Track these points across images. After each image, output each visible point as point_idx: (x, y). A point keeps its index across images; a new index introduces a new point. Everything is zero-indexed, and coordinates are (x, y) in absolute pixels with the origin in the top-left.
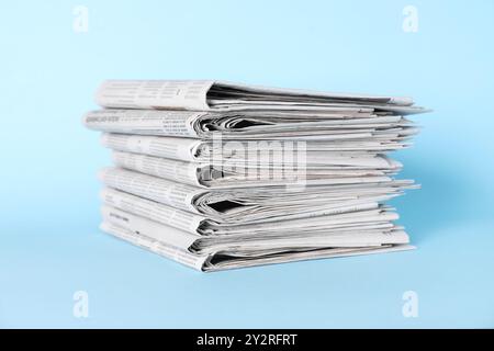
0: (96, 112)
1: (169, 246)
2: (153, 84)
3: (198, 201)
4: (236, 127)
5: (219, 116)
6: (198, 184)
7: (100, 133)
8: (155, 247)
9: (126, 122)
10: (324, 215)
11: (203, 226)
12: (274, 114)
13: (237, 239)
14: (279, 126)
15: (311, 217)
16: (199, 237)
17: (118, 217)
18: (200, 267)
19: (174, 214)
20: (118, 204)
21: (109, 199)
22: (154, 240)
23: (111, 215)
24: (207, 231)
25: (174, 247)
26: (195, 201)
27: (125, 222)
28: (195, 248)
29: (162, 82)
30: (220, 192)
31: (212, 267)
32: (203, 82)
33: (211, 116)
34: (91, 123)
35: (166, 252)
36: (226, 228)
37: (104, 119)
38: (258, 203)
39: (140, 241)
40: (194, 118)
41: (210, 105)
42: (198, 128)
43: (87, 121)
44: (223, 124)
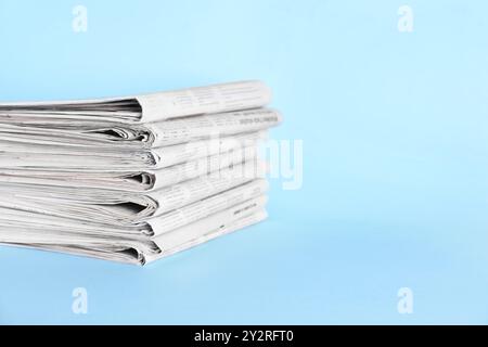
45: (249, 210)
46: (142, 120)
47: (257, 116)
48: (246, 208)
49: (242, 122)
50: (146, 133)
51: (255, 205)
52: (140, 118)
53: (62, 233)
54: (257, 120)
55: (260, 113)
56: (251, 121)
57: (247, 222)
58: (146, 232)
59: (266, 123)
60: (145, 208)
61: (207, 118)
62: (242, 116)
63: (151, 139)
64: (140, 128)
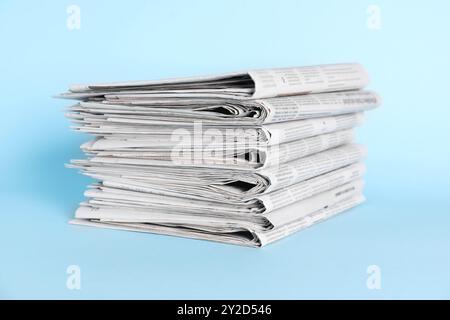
45: (349, 194)
46: (255, 96)
47: (358, 97)
48: (347, 191)
49: (345, 102)
50: (258, 109)
51: (353, 188)
52: (252, 93)
53: (169, 211)
54: (358, 101)
55: (360, 94)
56: (353, 101)
57: (348, 205)
58: (256, 209)
59: (366, 104)
60: (254, 185)
61: (313, 96)
62: (343, 96)
63: (263, 115)
64: (251, 104)
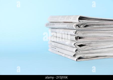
0: (48, 23)
1: (67, 55)
2: (64, 17)
3: (75, 44)
4: (85, 27)
5: (81, 24)
6: (75, 40)
7: (48, 28)
8: (63, 55)
9: (56, 26)
10: (105, 48)
11: (76, 50)
12: (94, 24)
13: (84, 54)
14: (95, 26)
15: (102, 48)
16: (76, 53)
17: (53, 48)
18: (76, 60)
19: (69, 47)
20: (53, 45)
21: (51, 44)
22: (63, 53)
23: (51, 47)
24: (77, 52)
25: (68, 55)
26: (74, 44)
27: (55, 49)
28: (74, 56)
29: (66, 16)
30: (80, 42)
31: (78, 60)
32: (77, 16)
33: (79, 24)
34: (47, 26)
35: (66, 56)
36: (82, 51)
37: (51, 25)
38: (89, 45)
39: (59, 54)
40: (75, 24)
41: (79, 21)
42: (76, 27)
43: (46, 25)
44: (82, 26)
